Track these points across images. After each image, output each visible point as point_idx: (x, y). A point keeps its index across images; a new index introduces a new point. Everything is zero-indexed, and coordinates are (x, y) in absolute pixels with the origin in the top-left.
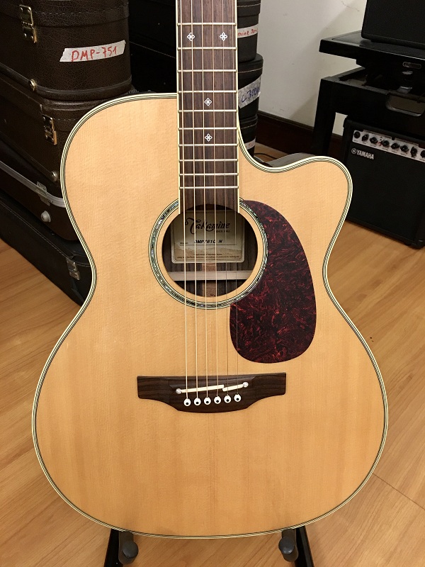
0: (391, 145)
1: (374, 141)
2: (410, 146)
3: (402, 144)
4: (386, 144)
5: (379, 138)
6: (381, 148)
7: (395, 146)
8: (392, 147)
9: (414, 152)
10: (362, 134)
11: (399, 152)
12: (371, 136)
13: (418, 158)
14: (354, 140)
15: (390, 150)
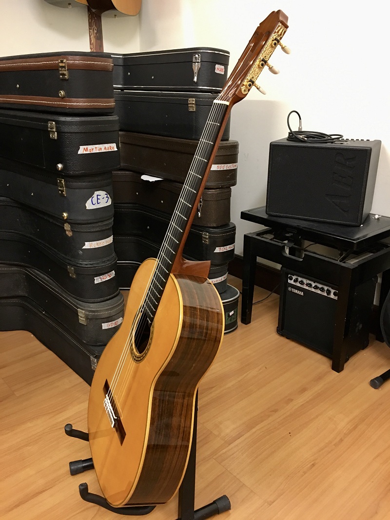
0: (313, 286)
1: (302, 283)
2: (326, 288)
3: (320, 286)
4: (310, 285)
5: (305, 281)
6: (307, 288)
7: (316, 287)
8: (314, 288)
9: (329, 292)
10: (294, 277)
11: (319, 292)
12: (300, 279)
13: (332, 296)
14: (289, 281)
15: (313, 290)
